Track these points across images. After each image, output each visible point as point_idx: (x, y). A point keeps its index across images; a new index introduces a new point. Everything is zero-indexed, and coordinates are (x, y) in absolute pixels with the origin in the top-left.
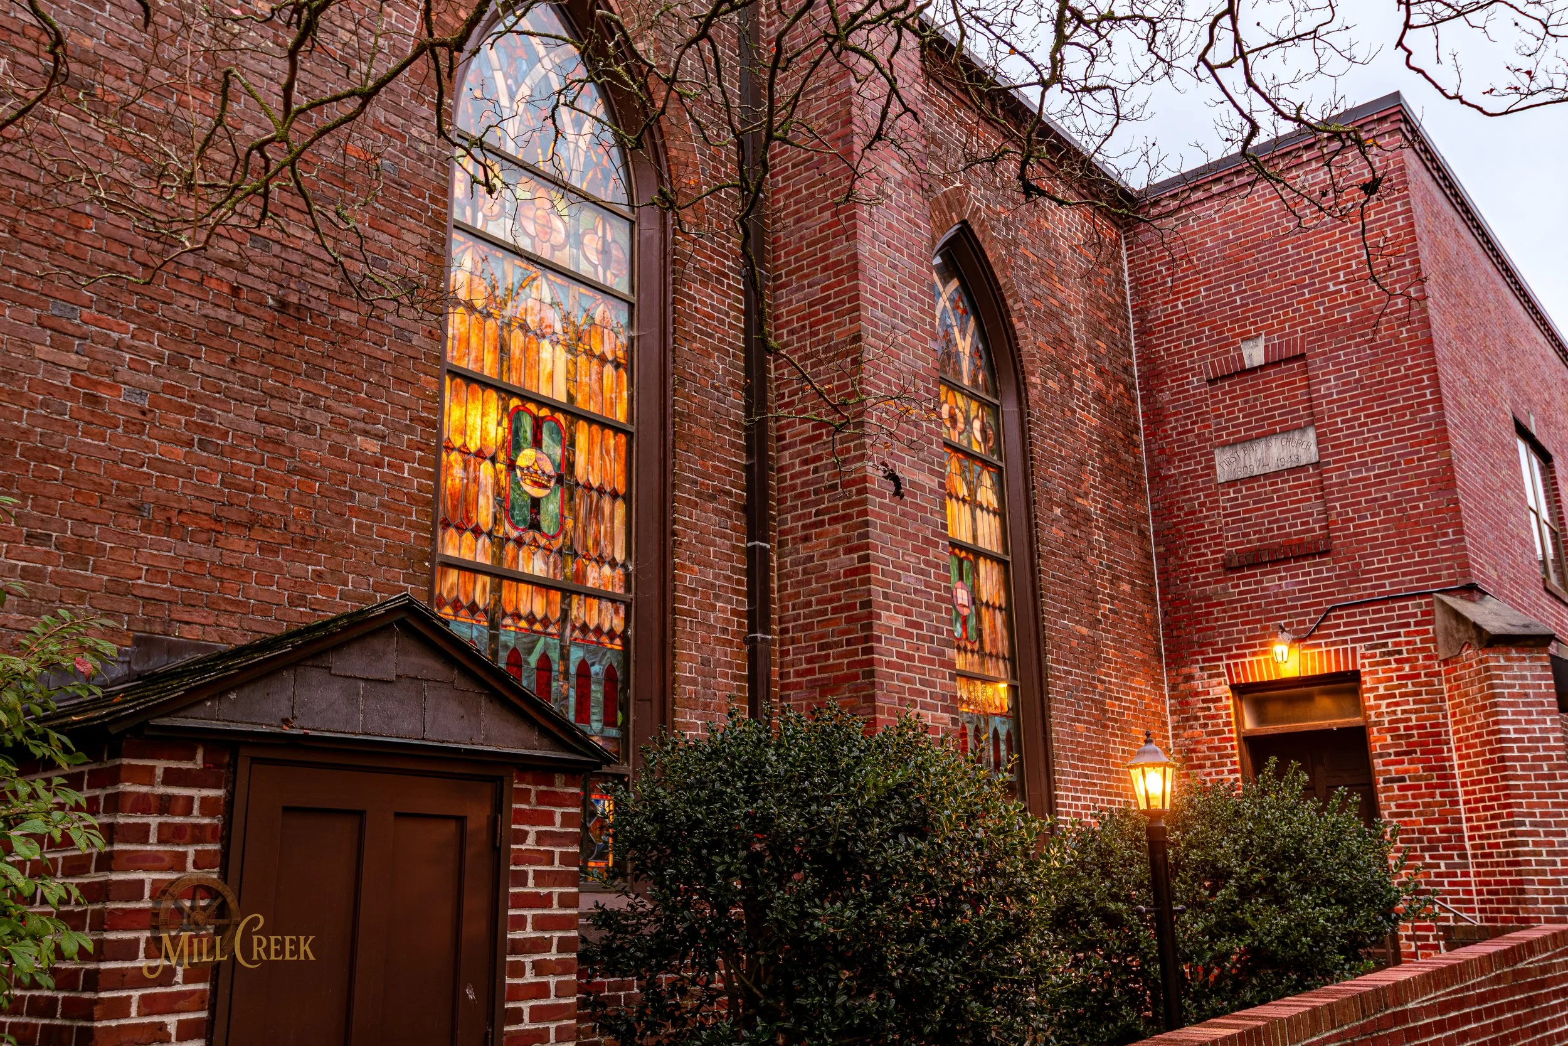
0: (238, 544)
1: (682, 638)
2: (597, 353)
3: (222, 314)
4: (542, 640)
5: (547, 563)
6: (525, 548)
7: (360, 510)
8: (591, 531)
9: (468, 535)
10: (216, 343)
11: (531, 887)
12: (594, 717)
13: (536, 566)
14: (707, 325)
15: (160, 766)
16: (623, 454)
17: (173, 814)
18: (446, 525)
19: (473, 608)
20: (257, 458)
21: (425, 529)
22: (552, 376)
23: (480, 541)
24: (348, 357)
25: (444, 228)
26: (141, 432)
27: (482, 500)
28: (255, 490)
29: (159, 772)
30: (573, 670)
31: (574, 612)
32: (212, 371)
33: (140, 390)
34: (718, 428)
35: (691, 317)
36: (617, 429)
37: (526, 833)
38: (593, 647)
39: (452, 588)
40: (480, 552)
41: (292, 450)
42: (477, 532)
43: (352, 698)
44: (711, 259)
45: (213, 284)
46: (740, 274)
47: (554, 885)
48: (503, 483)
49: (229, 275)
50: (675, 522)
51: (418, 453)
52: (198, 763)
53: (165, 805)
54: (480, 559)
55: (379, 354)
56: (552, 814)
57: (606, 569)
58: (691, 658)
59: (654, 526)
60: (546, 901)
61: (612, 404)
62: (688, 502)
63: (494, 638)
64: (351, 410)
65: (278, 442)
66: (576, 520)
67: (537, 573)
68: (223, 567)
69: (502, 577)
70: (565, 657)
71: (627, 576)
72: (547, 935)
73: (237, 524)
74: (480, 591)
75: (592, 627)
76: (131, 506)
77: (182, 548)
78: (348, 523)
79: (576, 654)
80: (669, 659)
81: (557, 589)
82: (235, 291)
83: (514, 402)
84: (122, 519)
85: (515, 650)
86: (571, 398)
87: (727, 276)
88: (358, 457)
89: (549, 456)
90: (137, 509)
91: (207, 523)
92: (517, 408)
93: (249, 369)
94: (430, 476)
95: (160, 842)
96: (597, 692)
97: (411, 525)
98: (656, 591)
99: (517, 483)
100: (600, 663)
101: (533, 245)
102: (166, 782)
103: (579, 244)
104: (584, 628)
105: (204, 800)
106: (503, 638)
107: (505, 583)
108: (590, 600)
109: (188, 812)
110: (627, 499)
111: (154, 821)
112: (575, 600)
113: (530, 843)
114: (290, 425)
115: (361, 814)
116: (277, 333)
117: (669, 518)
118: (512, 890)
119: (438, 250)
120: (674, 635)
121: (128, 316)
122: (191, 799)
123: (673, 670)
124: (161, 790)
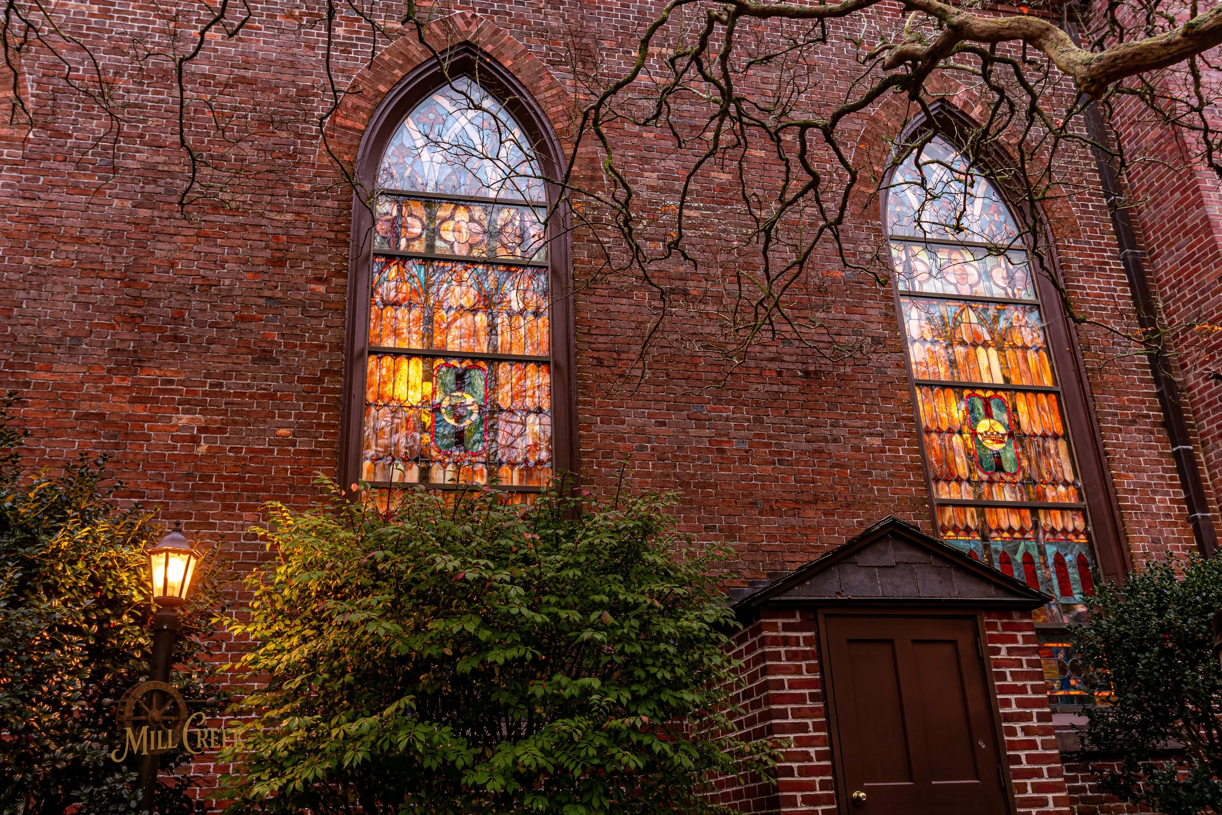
0: (811, 513)
1: (1130, 526)
2: (1020, 344)
3: (775, 388)
4: (1022, 544)
5: (1014, 492)
6: (996, 485)
7: (877, 481)
8: (1043, 465)
9: (953, 484)
10: (775, 405)
11: (1009, 681)
12: (1075, 591)
13: (1007, 495)
14: (1098, 302)
15: (780, 622)
16: (1056, 408)
17: (791, 646)
18: (937, 480)
19: (968, 530)
20: (811, 463)
21: (921, 484)
22: (989, 368)
23: (963, 487)
24: (850, 393)
25: (892, 299)
26: (747, 463)
27: (958, 460)
28: (814, 481)
29: (780, 625)
30: (1051, 561)
31: (1043, 522)
32: (776, 420)
33: (742, 440)
34: (1126, 371)
35: (1084, 301)
36: (1047, 392)
37: (1000, 649)
38: (1064, 543)
39: (950, 519)
40: (965, 493)
41: (830, 454)
42: (959, 480)
43: (873, 578)
44: (1092, 256)
45: (767, 373)
46: (1118, 259)
47: (1026, 680)
48: (970, 446)
49: (775, 366)
50: (1105, 445)
51: (906, 439)
52: (798, 619)
53: (786, 641)
54: (965, 497)
55: (868, 386)
56: (1015, 636)
57: (1062, 489)
58: (1142, 540)
59: (1090, 452)
60: (1023, 690)
61: (1039, 377)
62: (1113, 429)
63: (986, 547)
64: (859, 423)
65: (819, 451)
66: (1029, 460)
67: (1008, 499)
68: (806, 528)
69: (983, 506)
70: (1042, 553)
71: (1079, 489)
72: (1028, 711)
73: (808, 502)
74: (970, 518)
75: (1059, 529)
76: (750, 503)
77: (781, 521)
78: (872, 490)
79: (1051, 550)
80: (1123, 542)
81: (1025, 508)
82: (780, 373)
83: (967, 392)
84: (748, 511)
85: (1004, 553)
86: (1006, 379)
87: (1108, 264)
88: (869, 450)
89: (1000, 422)
90: (754, 504)
91: (792, 505)
92: (969, 396)
93: (796, 414)
94: (917, 451)
95: (787, 660)
96: (1073, 574)
97: (911, 484)
98: (1102, 496)
99: (980, 443)
100: (1071, 553)
101: (957, 289)
102: (784, 630)
103: (989, 277)
104: (1053, 531)
105: (804, 637)
106: (993, 546)
107: (986, 510)
108: (1053, 512)
109: (798, 645)
110: (1065, 436)
111: (782, 649)
112: (1041, 513)
113: (1003, 654)
114: (826, 440)
115: (891, 642)
116: (807, 390)
117: (1100, 444)
118: (997, 683)
119: (891, 314)
120: (1124, 525)
121: (729, 402)
122: (798, 638)
123: (1129, 550)
124: (783, 634)
